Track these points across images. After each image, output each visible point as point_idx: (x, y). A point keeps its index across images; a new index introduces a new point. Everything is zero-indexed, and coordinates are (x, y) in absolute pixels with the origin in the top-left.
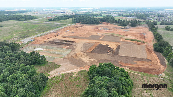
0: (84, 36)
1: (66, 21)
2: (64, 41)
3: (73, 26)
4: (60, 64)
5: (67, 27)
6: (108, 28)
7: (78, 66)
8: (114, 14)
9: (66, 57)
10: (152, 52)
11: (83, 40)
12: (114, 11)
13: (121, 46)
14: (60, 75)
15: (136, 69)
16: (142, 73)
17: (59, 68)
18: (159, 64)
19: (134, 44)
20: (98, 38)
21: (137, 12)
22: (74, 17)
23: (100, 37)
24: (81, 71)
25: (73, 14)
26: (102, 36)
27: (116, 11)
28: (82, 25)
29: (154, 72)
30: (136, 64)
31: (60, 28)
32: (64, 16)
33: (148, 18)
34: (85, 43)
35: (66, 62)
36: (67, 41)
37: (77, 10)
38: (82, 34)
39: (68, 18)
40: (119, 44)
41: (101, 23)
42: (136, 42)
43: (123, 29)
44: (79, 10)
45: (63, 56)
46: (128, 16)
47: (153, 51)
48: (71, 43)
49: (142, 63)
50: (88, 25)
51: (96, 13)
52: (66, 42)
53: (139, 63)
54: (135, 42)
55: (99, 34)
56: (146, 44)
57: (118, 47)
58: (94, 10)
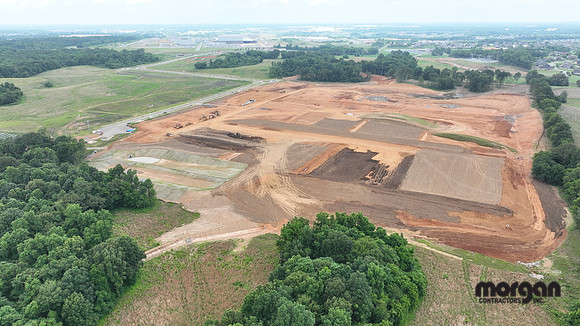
0: (300, 122)
1: (253, 71)
2: (230, 135)
3: (272, 87)
4: (200, 211)
5: (251, 90)
6: (388, 96)
7: (255, 220)
8: (422, 46)
9: (223, 189)
10: (523, 184)
11: (290, 134)
12: (424, 36)
13: (416, 159)
14: (191, 246)
15: (449, 240)
16: (470, 253)
17: (194, 224)
18: (539, 226)
19: (465, 151)
20: (342, 128)
21: (506, 40)
22: (280, 56)
23: (353, 124)
24: (260, 237)
25: (279, 47)
26: (359, 122)
27: (432, 36)
28: (303, 83)
29: (515, 252)
30: (457, 222)
31: (228, 93)
32: (248, 53)
33: (540, 61)
34: (296, 144)
35: (218, 205)
36: (238, 136)
37: (298, 34)
38: (291, 114)
39: (261, 61)
40: (413, 151)
41: (367, 80)
42: (474, 145)
43: (438, 98)
44: (304, 34)
45: (214, 186)
46: (468, 56)
47: (528, 180)
48: (251, 144)
49: (478, 220)
50: (322, 84)
51: (357, 43)
52: (232, 141)
53: (468, 218)
54: (470, 145)
55: (351, 116)
56: (509, 155)
57: (407, 162)
58: (355, 34)
